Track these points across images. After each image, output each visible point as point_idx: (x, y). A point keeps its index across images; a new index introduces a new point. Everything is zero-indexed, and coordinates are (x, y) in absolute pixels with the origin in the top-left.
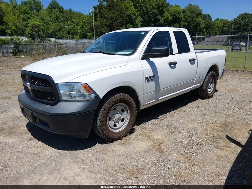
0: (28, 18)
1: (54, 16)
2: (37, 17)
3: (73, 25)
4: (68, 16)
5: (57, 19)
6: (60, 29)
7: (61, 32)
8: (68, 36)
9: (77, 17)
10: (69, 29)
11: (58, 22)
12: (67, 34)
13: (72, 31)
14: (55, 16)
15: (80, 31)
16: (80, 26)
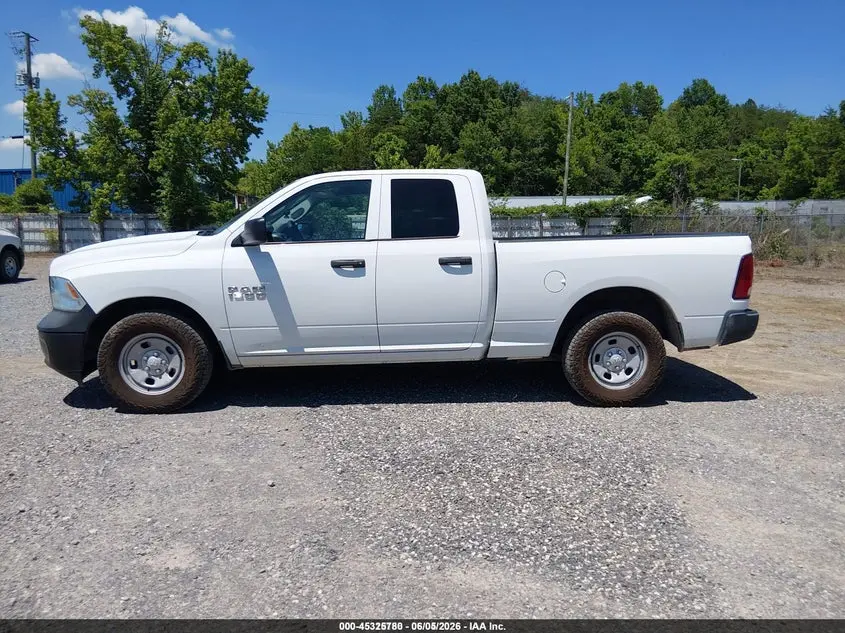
0: (620, 140)
1: (695, 130)
2: (643, 136)
3: (763, 152)
4: (742, 126)
5: (705, 138)
6: (712, 170)
7: (714, 177)
8: (739, 187)
9: (773, 124)
10: (743, 169)
11: (708, 146)
12: (737, 182)
13: (754, 174)
14: (700, 128)
15: (785, 173)
16: (787, 156)
